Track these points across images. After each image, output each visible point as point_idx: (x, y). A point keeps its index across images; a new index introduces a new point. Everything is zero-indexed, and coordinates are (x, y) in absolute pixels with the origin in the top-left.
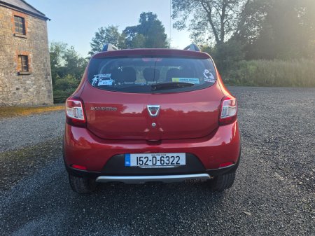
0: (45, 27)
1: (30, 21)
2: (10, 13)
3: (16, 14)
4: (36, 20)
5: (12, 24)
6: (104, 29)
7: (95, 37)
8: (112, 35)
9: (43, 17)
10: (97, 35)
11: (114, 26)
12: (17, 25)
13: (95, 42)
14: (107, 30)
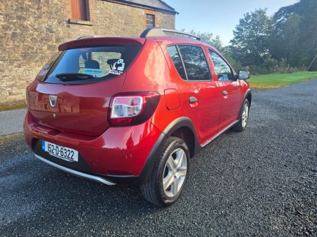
0: (173, 20)
1: (159, 17)
2: (143, 12)
3: (148, 13)
4: (166, 15)
5: (144, 22)
6: (250, 14)
7: (239, 24)
8: (258, 19)
9: (172, 12)
10: (242, 21)
11: (263, 9)
12: (148, 22)
13: (238, 29)
14: (253, 15)
